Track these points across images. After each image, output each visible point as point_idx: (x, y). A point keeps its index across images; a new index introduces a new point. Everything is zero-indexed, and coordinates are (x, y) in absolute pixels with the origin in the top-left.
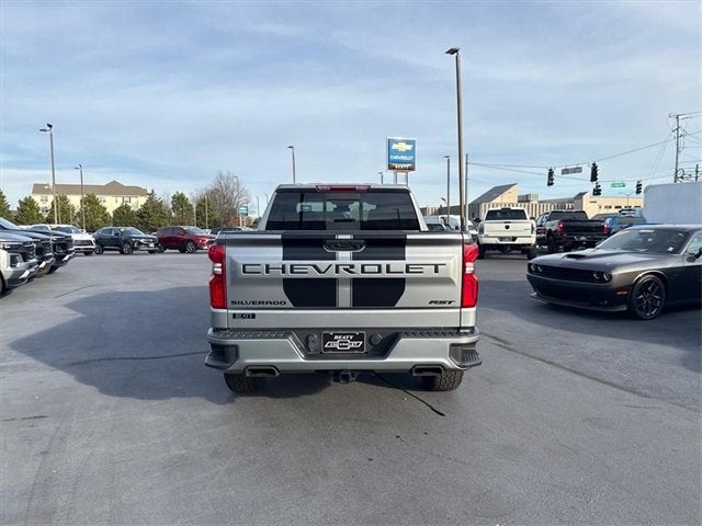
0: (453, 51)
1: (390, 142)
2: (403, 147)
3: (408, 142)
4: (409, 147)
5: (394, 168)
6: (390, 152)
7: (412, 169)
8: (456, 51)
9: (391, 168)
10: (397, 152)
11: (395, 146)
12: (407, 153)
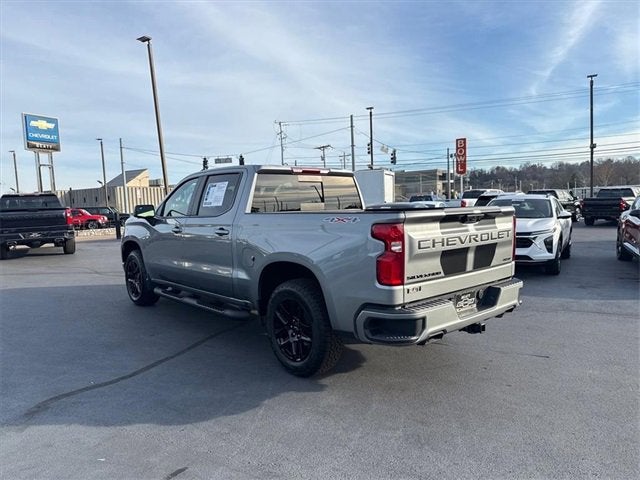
0: (144, 39)
1: (26, 119)
2: (43, 125)
3: (49, 120)
4: (51, 126)
5: (34, 147)
6: (27, 129)
7: (57, 149)
8: (148, 40)
9: (30, 147)
10: (36, 129)
11: (33, 123)
12: (48, 131)
